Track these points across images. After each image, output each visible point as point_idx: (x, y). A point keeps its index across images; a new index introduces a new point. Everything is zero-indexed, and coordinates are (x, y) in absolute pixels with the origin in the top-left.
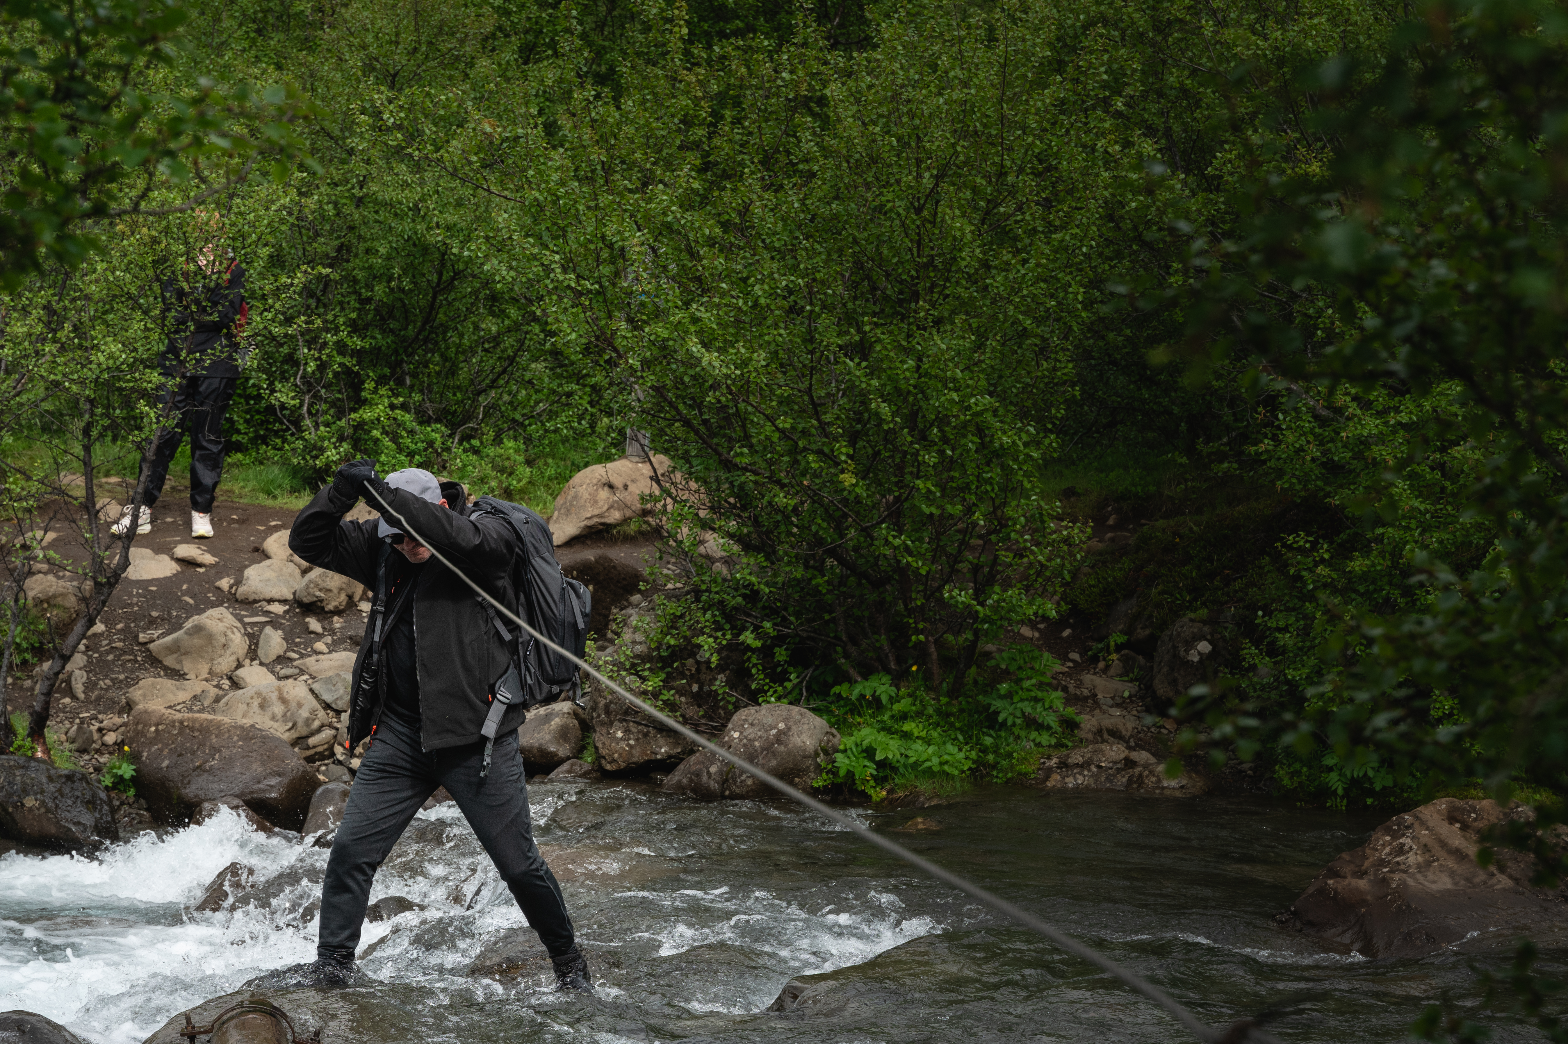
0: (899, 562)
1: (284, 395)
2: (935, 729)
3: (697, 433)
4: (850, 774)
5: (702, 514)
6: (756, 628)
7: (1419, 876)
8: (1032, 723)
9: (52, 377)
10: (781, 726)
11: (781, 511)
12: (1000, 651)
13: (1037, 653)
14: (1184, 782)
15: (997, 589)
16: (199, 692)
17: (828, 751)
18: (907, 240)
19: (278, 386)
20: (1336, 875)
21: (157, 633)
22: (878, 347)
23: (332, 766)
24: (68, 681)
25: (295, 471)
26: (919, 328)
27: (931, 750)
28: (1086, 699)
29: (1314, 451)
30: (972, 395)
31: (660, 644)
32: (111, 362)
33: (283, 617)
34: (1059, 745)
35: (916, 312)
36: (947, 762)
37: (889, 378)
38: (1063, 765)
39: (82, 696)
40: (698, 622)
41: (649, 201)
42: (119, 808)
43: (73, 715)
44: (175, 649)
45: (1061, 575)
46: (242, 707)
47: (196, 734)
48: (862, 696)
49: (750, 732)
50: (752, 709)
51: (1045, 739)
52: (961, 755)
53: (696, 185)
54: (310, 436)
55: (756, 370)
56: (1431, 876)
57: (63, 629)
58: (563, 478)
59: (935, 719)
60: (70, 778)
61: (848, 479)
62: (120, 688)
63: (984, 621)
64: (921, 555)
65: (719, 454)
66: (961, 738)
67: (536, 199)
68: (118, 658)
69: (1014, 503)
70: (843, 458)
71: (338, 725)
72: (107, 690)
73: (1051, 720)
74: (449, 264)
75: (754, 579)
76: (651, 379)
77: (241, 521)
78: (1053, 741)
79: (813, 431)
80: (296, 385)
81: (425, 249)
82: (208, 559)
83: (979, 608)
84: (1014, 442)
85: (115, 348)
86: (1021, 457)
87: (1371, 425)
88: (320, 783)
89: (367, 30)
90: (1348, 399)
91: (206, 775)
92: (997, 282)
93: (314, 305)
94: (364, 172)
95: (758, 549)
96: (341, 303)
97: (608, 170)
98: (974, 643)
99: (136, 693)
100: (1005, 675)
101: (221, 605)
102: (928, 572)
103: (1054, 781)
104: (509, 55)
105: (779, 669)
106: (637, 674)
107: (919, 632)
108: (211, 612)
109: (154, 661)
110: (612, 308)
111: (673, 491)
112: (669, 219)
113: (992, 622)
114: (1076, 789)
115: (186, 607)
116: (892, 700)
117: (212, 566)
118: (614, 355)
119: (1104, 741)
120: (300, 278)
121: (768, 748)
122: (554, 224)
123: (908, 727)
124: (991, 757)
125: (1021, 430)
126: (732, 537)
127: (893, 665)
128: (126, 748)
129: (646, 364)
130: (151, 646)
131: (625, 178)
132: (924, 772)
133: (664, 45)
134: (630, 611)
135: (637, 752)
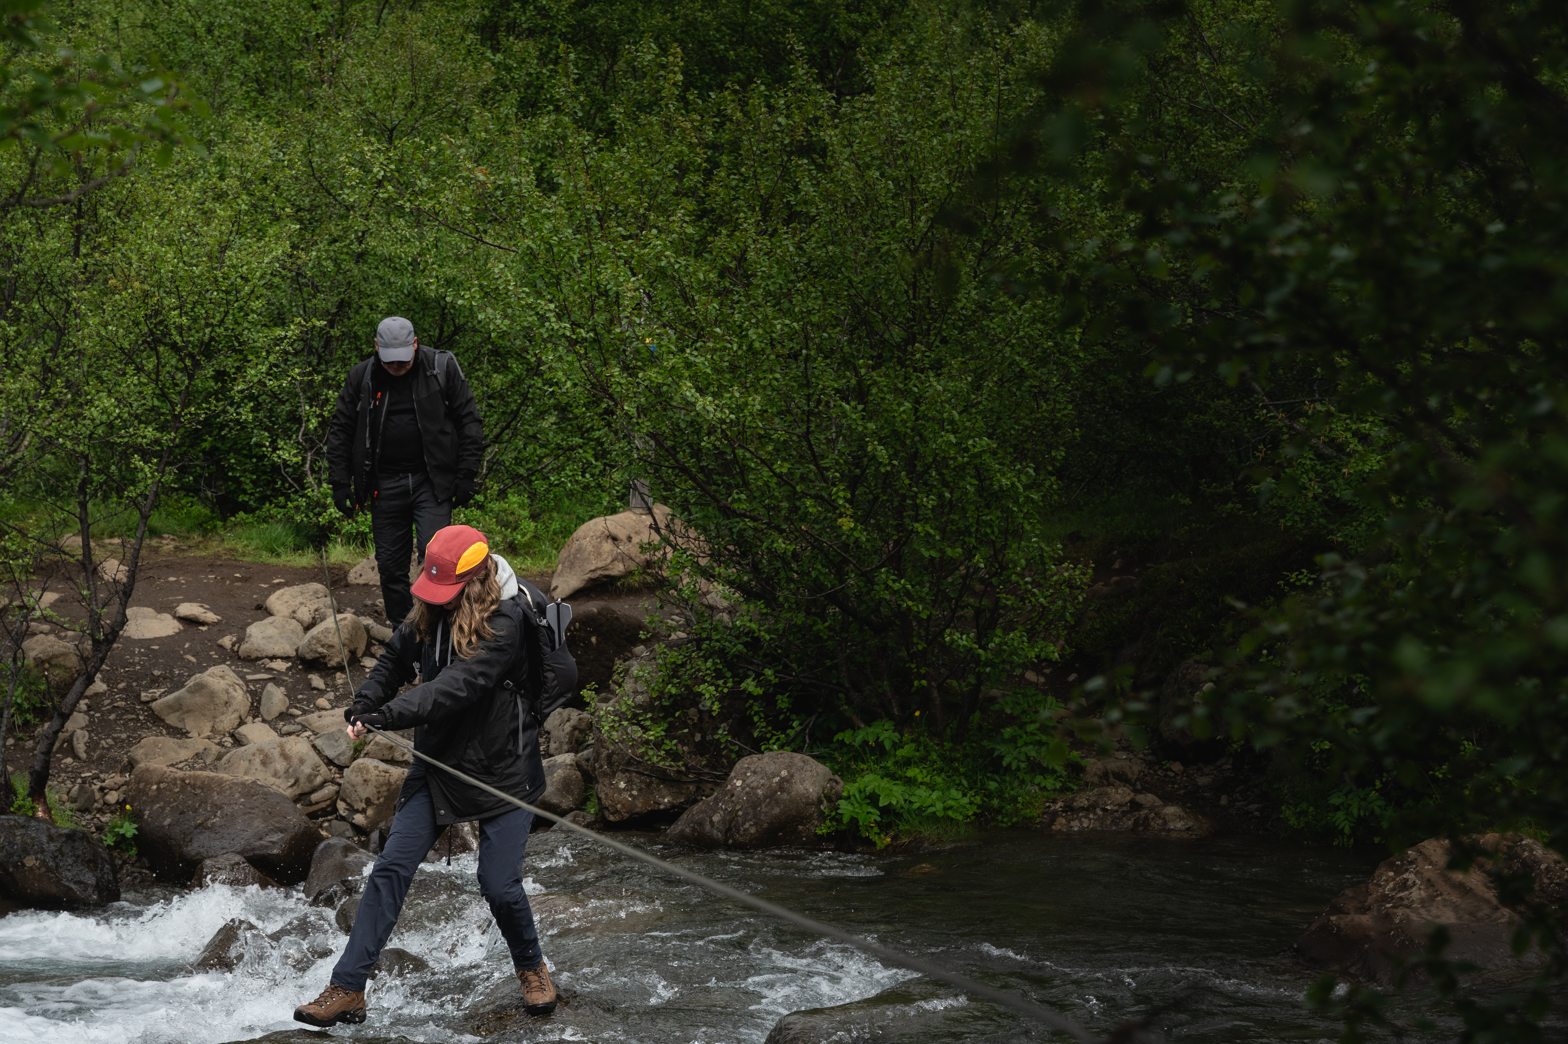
0: (899, 606)
1: (287, 454)
2: (939, 775)
3: (693, 479)
4: (854, 821)
5: (703, 562)
6: (758, 675)
7: (1422, 911)
8: (1036, 768)
9: (46, 433)
10: (784, 773)
11: (782, 557)
12: (1004, 695)
13: (1040, 697)
14: (1190, 824)
15: (999, 632)
16: (201, 750)
17: (832, 798)
18: (902, 283)
19: (281, 443)
20: (1339, 911)
21: (158, 692)
22: (874, 390)
23: (335, 822)
24: (70, 740)
25: (298, 529)
26: (915, 370)
27: (935, 795)
29: (1316, 488)
30: (969, 437)
31: (662, 693)
32: (105, 417)
33: (286, 674)
34: (1064, 789)
35: (913, 354)
36: (951, 808)
37: (886, 421)
38: (1069, 808)
39: (84, 756)
40: (699, 670)
41: (644, 246)
42: (121, 867)
43: (74, 775)
44: (177, 707)
45: (1062, 617)
46: (244, 764)
47: (198, 791)
48: (865, 742)
49: (752, 780)
50: (755, 757)
51: (1050, 783)
52: (966, 800)
53: (690, 230)
54: (313, 493)
55: (751, 414)
56: (1434, 911)
57: (63, 689)
58: (566, 532)
59: (939, 764)
60: (71, 837)
61: (846, 523)
62: (122, 747)
63: (986, 665)
64: (921, 600)
65: (718, 501)
66: (965, 782)
67: (529, 247)
68: (120, 717)
69: (1015, 546)
70: (841, 502)
71: (341, 781)
72: (109, 749)
73: (1056, 763)
74: (449, 317)
75: (754, 626)
76: (647, 425)
77: (244, 580)
78: (1058, 785)
79: (812, 476)
80: (298, 443)
81: (426, 305)
82: (211, 617)
83: (981, 651)
84: (1013, 484)
85: (108, 402)
86: (1021, 500)
87: (1373, 461)
88: (322, 839)
89: (364, 86)
90: (1349, 435)
91: (207, 833)
92: (995, 325)
93: (315, 362)
94: (362, 228)
95: (758, 597)
96: (343, 360)
97: (602, 218)
98: (977, 688)
99: (138, 752)
100: (1011, 720)
101: (224, 662)
102: (929, 617)
103: (1060, 824)
104: (508, 108)
105: (782, 717)
106: (638, 724)
107: (921, 677)
108: (212, 670)
109: (156, 720)
110: (607, 356)
111: (672, 538)
112: (663, 264)
113: (993, 665)
114: (1081, 832)
115: (187, 665)
116: (896, 746)
117: (214, 624)
118: (611, 403)
119: (1110, 784)
120: (293, 331)
121: (771, 796)
122: (548, 272)
123: (911, 772)
124: (996, 802)
125: (1020, 472)
126: (731, 583)
127: (896, 711)
128: (128, 807)
129: (642, 411)
130: (154, 705)
131: (619, 225)
132: (928, 818)
133: (659, 92)
134: (633, 662)
135: (640, 802)
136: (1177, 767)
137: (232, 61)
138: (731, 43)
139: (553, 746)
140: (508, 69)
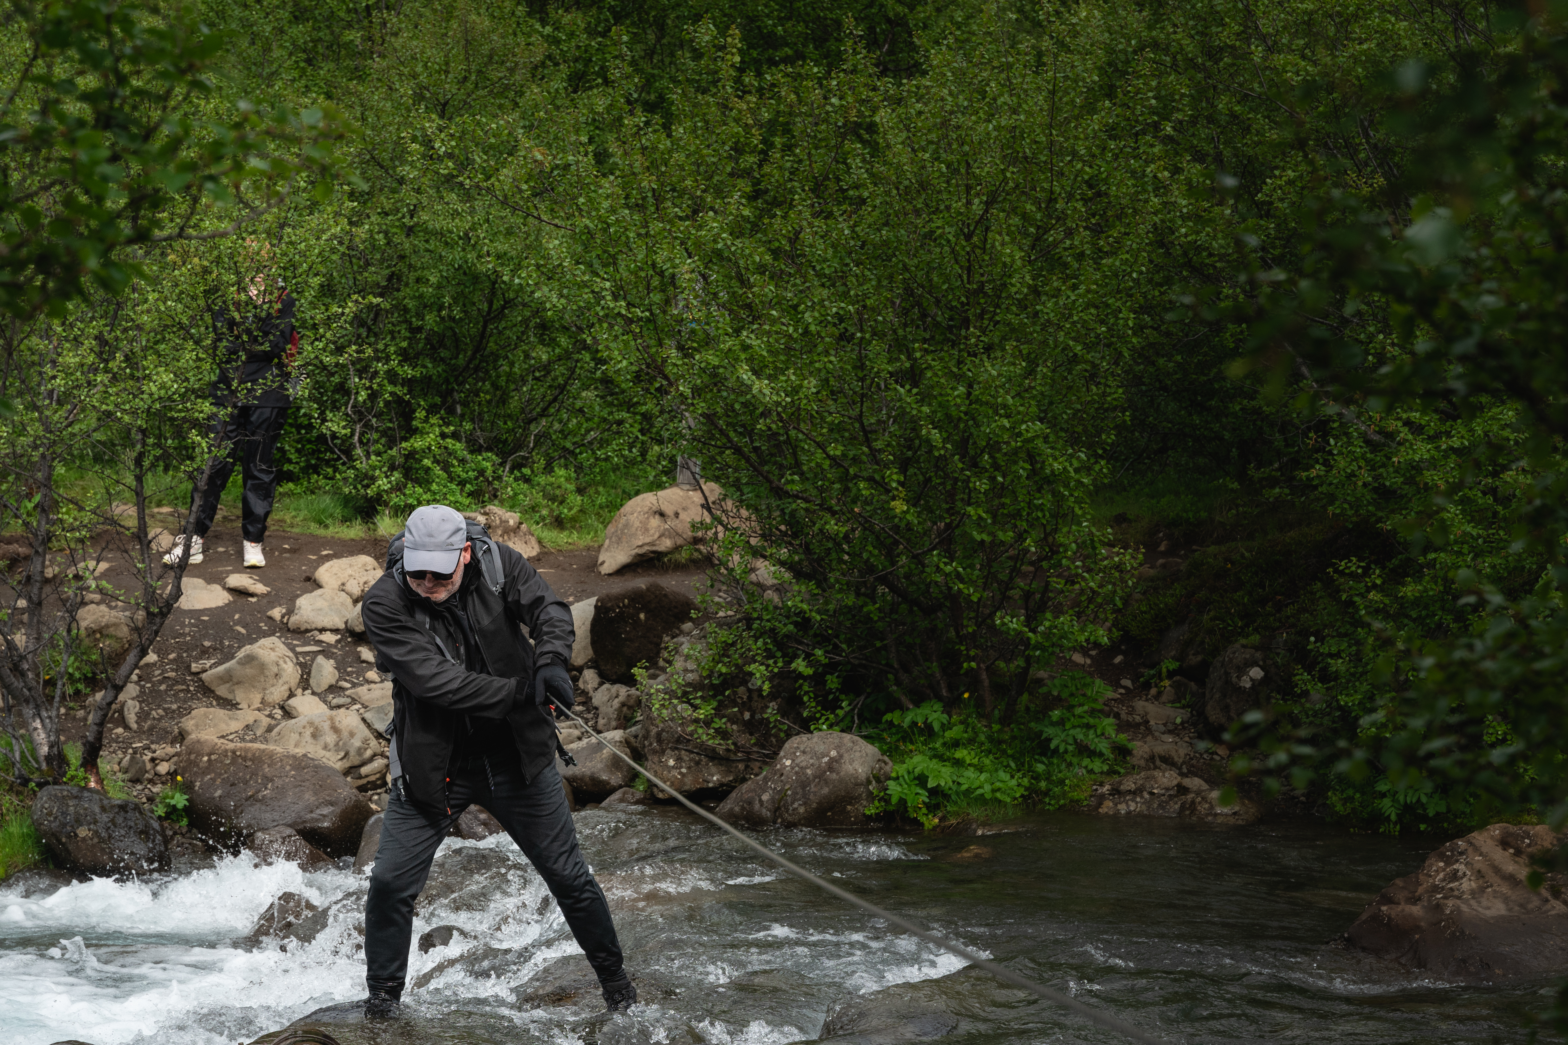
0: (950, 589)
1: (336, 425)
2: (987, 756)
3: (748, 460)
4: (902, 802)
5: (753, 541)
6: (808, 656)
7: (1473, 902)
8: (1084, 750)
9: (104, 407)
10: (833, 753)
11: (832, 538)
12: (1052, 678)
13: (1088, 680)
14: (1237, 809)
15: (1049, 615)
16: (251, 722)
17: (880, 779)
18: (957, 267)
19: (330, 415)
20: (1390, 901)
21: (208, 663)
22: (929, 374)
24: (121, 711)
25: (347, 501)
26: (969, 355)
27: (983, 777)
28: (1138, 725)
29: (1366, 476)
30: (1023, 422)
31: (712, 672)
32: (163, 392)
33: (335, 647)
34: (1112, 772)
35: (966, 338)
36: (999, 790)
37: (940, 405)
38: (1116, 792)
39: (134, 726)
40: (750, 650)
41: (700, 228)
42: (172, 838)
43: (125, 745)
44: (227, 678)
45: (1112, 601)
46: (295, 737)
47: (249, 763)
48: (914, 724)
49: (802, 760)
50: (804, 737)
51: (1097, 765)
52: (1014, 782)
53: (746, 212)
54: (362, 465)
55: (806, 397)
56: (1485, 903)
57: (115, 659)
58: (614, 506)
59: (987, 746)
60: (123, 807)
61: (899, 506)
62: (173, 718)
63: (1036, 648)
64: (972, 582)
65: (770, 482)
66: (1013, 765)
67: (586, 227)
68: (170, 688)
69: (1065, 530)
70: (894, 485)
72: (159, 720)
73: (1103, 746)
74: (499, 292)
75: (805, 607)
76: (702, 406)
77: (293, 551)
78: (1106, 768)
79: (864, 458)
80: (347, 415)
81: (476, 278)
82: (260, 588)
83: (1031, 635)
84: (1065, 468)
85: (167, 378)
86: (1072, 484)
87: (1423, 450)
88: (372, 813)
89: (417, 59)
90: (1400, 424)
91: (258, 805)
92: (1048, 308)
93: (364, 334)
94: (414, 201)
95: (809, 577)
96: (392, 332)
97: (658, 198)
98: (1026, 670)
99: (188, 723)
100: (1057, 701)
101: (273, 634)
102: (980, 599)
103: (1107, 807)
104: (558, 84)
105: (831, 697)
106: (688, 702)
107: (970, 659)
108: (263, 641)
109: (206, 691)
110: (662, 335)
111: (724, 518)
112: (719, 246)
113: (1043, 649)
114: (1129, 813)
115: (238, 637)
116: (944, 727)
117: (263, 596)
118: (665, 383)
119: (1156, 768)
120: (351, 308)
121: (820, 776)
122: (605, 251)
123: (960, 754)
124: (1043, 784)
125: (1072, 456)
126: (784, 564)
127: (944, 693)
128: (179, 778)
129: (697, 391)
130: (204, 676)
131: (675, 206)
132: (976, 799)
133: (716, 72)
134: (681, 639)
135: (688, 780)
137: (282, 31)
138: (780, 19)
139: (601, 722)
140: (557, 42)
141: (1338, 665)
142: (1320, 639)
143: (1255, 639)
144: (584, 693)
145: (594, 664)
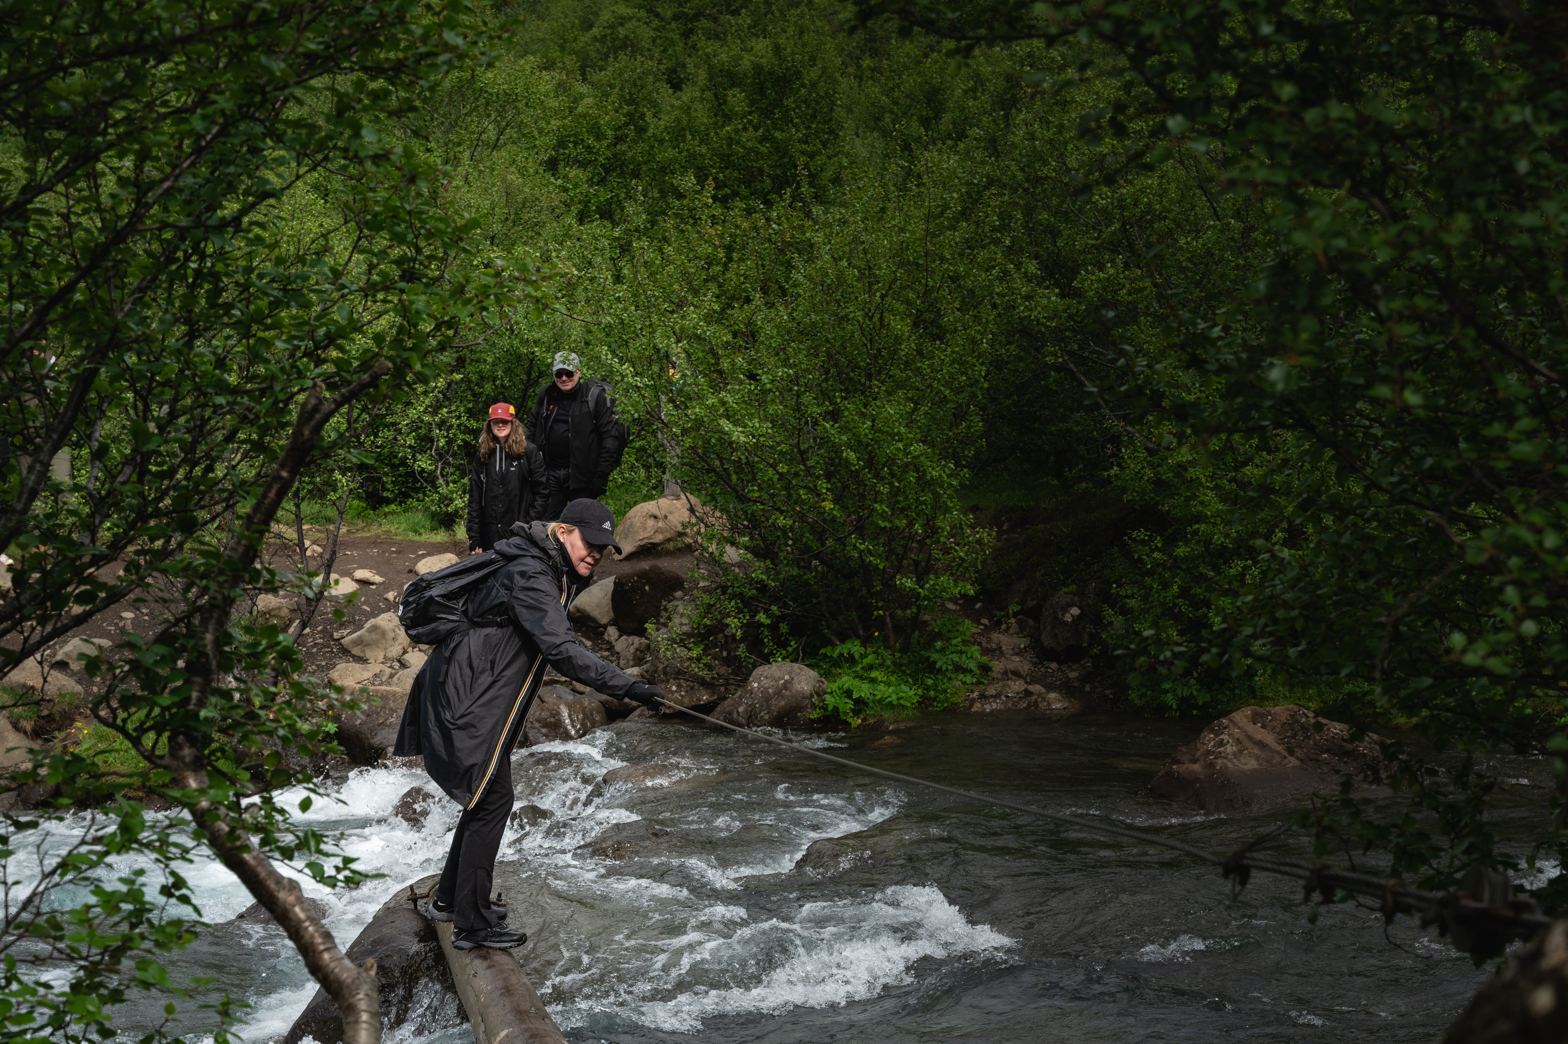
0: (863, 560)
1: (424, 463)
2: (892, 675)
4: (836, 709)
5: (725, 533)
6: (766, 611)
7: (1234, 760)
8: (959, 669)
10: (787, 677)
11: (781, 529)
12: (935, 620)
13: (959, 620)
14: (1066, 705)
15: (932, 576)
16: (378, 671)
17: (820, 693)
18: (863, 338)
19: (419, 457)
20: (1178, 762)
21: (345, 632)
22: (846, 413)
25: (433, 515)
26: (873, 399)
27: (891, 689)
28: (995, 650)
29: (1149, 473)
30: (912, 444)
31: (700, 624)
34: (979, 683)
35: (871, 388)
36: (902, 698)
37: (854, 434)
38: (982, 696)
40: (726, 608)
41: (683, 317)
44: (359, 642)
45: (975, 566)
48: (841, 655)
49: (766, 682)
50: (766, 667)
51: (968, 679)
52: (912, 693)
53: (715, 306)
54: (443, 490)
56: (1243, 760)
59: (892, 668)
61: (827, 505)
62: (323, 671)
63: (924, 599)
64: (880, 556)
65: (737, 492)
66: (910, 680)
68: (320, 650)
69: (941, 517)
70: (824, 491)
73: (972, 665)
74: (536, 367)
75: (763, 577)
78: (974, 680)
79: (802, 473)
80: (432, 456)
81: (519, 358)
82: (378, 579)
83: (920, 590)
84: (940, 475)
86: (945, 485)
87: (1185, 454)
91: (387, 729)
95: (765, 556)
98: (918, 614)
99: (334, 674)
100: (939, 636)
101: (389, 611)
102: (884, 567)
103: (977, 707)
105: (783, 638)
106: (684, 646)
107: (878, 609)
108: (383, 616)
109: (345, 652)
111: (705, 518)
112: (699, 331)
113: (929, 599)
114: (992, 711)
115: (365, 613)
116: (862, 656)
117: (380, 584)
118: (661, 426)
119: (1009, 679)
120: (441, 382)
121: (778, 693)
123: (874, 674)
124: (932, 693)
125: (945, 466)
126: (746, 548)
127: (861, 632)
128: (330, 712)
129: (684, 431)
130: (343, 641)
132: (887, 705)
134: (675, 603)
135: (686, 701)
136: (1054, 665)
139: (622, 662)
140: (566, 190)
141: (1132, 603)
142: (1120, 586)
143: (1073, 588)
144: (609, 643)
145: (614, 622)
